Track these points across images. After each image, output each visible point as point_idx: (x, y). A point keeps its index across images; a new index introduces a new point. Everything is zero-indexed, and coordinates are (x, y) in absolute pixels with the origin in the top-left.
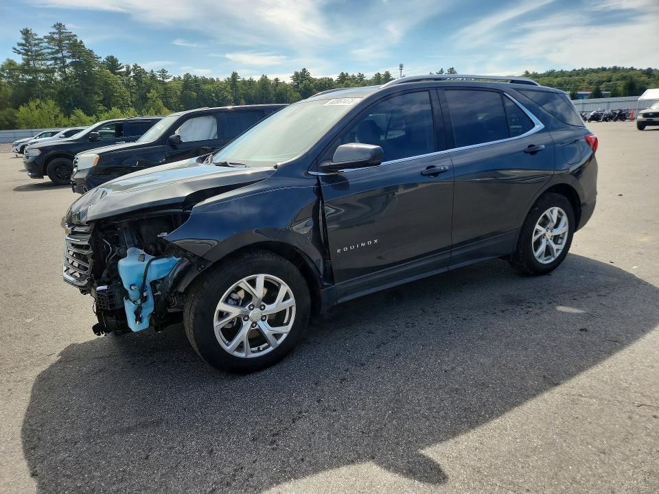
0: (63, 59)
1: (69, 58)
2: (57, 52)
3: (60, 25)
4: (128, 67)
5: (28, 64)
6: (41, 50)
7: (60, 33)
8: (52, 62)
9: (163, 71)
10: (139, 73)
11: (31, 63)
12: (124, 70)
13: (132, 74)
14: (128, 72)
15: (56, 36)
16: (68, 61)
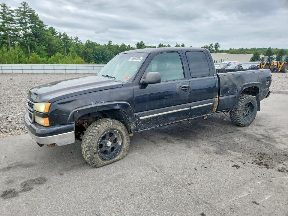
0: (25, 24)
1: (29, 23)
2: (22, 19)
3: (25, 3)
4: (60, 34)
5: (3, 25)
6: (13, 17)
7: (25, 8)
8: (19, 25)
9: (77, 38)
10: (66, 38)
11: (6, 24)
12: (58, 35)
13: (62, 38)
14: (60, 37)
15: (22, 9)
16: (29, 25)
